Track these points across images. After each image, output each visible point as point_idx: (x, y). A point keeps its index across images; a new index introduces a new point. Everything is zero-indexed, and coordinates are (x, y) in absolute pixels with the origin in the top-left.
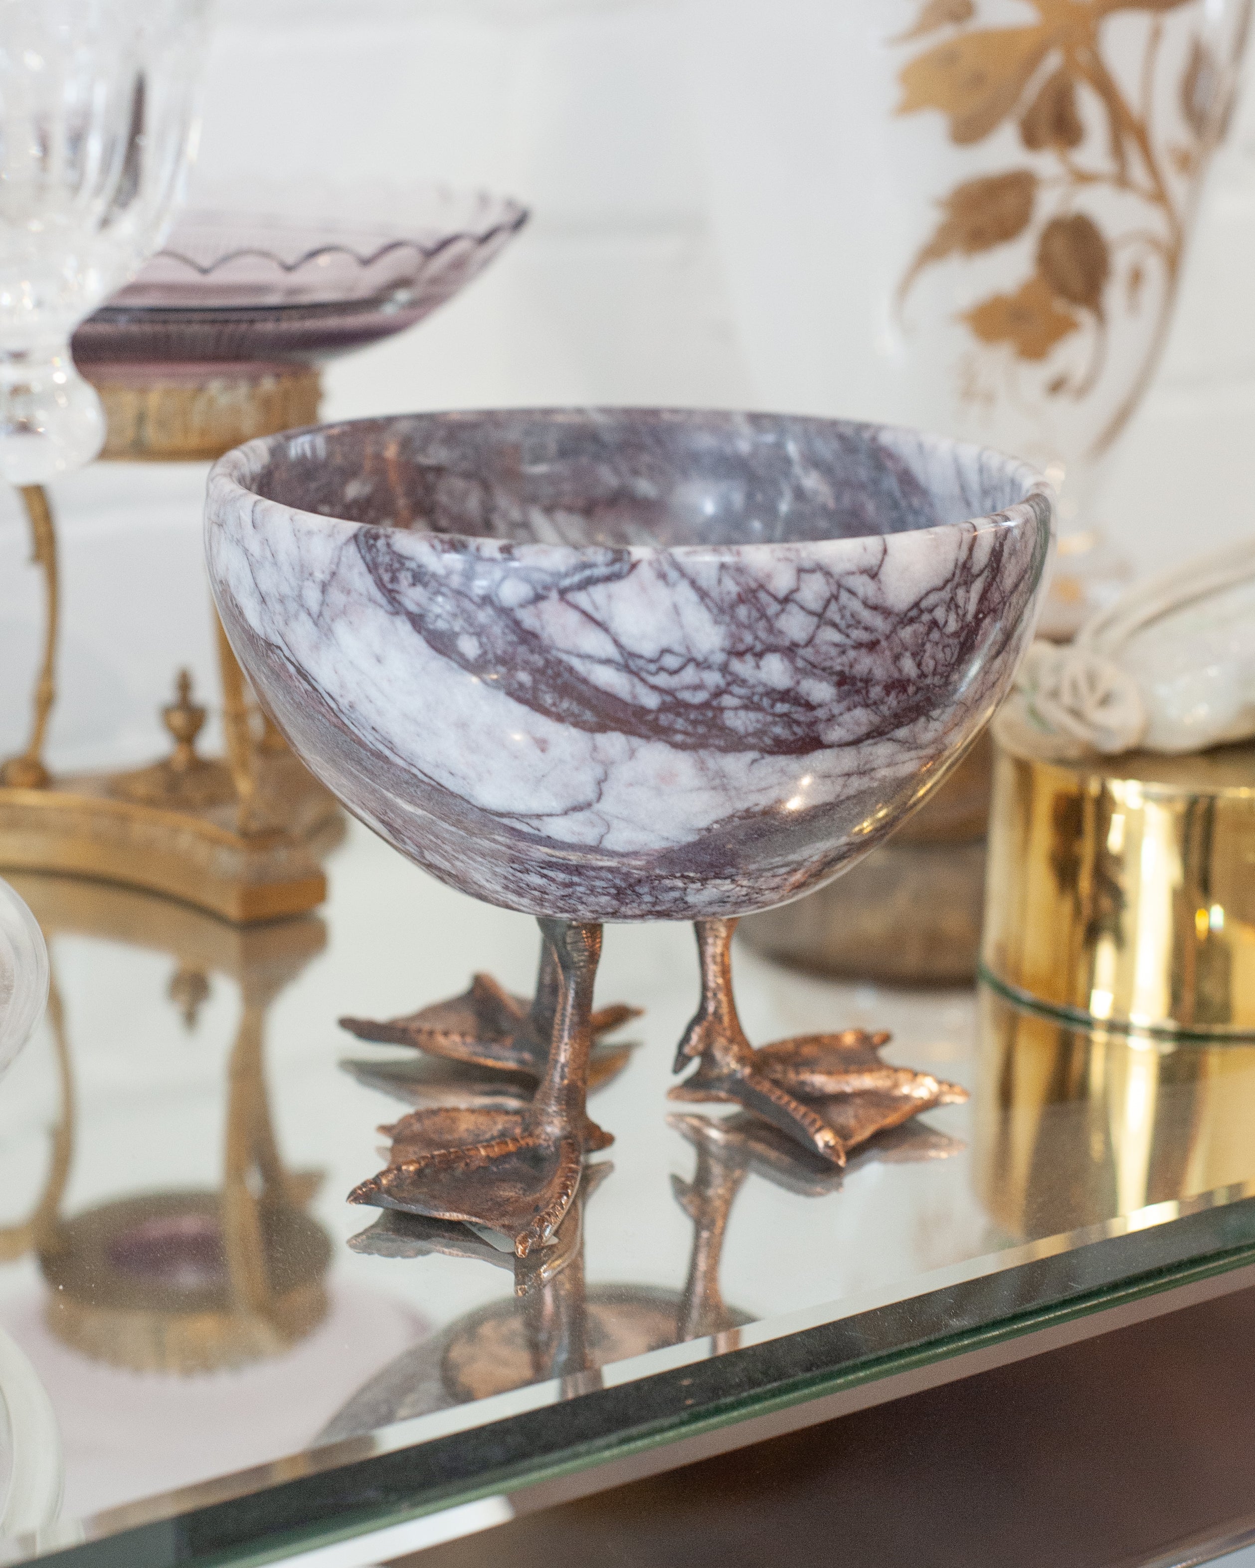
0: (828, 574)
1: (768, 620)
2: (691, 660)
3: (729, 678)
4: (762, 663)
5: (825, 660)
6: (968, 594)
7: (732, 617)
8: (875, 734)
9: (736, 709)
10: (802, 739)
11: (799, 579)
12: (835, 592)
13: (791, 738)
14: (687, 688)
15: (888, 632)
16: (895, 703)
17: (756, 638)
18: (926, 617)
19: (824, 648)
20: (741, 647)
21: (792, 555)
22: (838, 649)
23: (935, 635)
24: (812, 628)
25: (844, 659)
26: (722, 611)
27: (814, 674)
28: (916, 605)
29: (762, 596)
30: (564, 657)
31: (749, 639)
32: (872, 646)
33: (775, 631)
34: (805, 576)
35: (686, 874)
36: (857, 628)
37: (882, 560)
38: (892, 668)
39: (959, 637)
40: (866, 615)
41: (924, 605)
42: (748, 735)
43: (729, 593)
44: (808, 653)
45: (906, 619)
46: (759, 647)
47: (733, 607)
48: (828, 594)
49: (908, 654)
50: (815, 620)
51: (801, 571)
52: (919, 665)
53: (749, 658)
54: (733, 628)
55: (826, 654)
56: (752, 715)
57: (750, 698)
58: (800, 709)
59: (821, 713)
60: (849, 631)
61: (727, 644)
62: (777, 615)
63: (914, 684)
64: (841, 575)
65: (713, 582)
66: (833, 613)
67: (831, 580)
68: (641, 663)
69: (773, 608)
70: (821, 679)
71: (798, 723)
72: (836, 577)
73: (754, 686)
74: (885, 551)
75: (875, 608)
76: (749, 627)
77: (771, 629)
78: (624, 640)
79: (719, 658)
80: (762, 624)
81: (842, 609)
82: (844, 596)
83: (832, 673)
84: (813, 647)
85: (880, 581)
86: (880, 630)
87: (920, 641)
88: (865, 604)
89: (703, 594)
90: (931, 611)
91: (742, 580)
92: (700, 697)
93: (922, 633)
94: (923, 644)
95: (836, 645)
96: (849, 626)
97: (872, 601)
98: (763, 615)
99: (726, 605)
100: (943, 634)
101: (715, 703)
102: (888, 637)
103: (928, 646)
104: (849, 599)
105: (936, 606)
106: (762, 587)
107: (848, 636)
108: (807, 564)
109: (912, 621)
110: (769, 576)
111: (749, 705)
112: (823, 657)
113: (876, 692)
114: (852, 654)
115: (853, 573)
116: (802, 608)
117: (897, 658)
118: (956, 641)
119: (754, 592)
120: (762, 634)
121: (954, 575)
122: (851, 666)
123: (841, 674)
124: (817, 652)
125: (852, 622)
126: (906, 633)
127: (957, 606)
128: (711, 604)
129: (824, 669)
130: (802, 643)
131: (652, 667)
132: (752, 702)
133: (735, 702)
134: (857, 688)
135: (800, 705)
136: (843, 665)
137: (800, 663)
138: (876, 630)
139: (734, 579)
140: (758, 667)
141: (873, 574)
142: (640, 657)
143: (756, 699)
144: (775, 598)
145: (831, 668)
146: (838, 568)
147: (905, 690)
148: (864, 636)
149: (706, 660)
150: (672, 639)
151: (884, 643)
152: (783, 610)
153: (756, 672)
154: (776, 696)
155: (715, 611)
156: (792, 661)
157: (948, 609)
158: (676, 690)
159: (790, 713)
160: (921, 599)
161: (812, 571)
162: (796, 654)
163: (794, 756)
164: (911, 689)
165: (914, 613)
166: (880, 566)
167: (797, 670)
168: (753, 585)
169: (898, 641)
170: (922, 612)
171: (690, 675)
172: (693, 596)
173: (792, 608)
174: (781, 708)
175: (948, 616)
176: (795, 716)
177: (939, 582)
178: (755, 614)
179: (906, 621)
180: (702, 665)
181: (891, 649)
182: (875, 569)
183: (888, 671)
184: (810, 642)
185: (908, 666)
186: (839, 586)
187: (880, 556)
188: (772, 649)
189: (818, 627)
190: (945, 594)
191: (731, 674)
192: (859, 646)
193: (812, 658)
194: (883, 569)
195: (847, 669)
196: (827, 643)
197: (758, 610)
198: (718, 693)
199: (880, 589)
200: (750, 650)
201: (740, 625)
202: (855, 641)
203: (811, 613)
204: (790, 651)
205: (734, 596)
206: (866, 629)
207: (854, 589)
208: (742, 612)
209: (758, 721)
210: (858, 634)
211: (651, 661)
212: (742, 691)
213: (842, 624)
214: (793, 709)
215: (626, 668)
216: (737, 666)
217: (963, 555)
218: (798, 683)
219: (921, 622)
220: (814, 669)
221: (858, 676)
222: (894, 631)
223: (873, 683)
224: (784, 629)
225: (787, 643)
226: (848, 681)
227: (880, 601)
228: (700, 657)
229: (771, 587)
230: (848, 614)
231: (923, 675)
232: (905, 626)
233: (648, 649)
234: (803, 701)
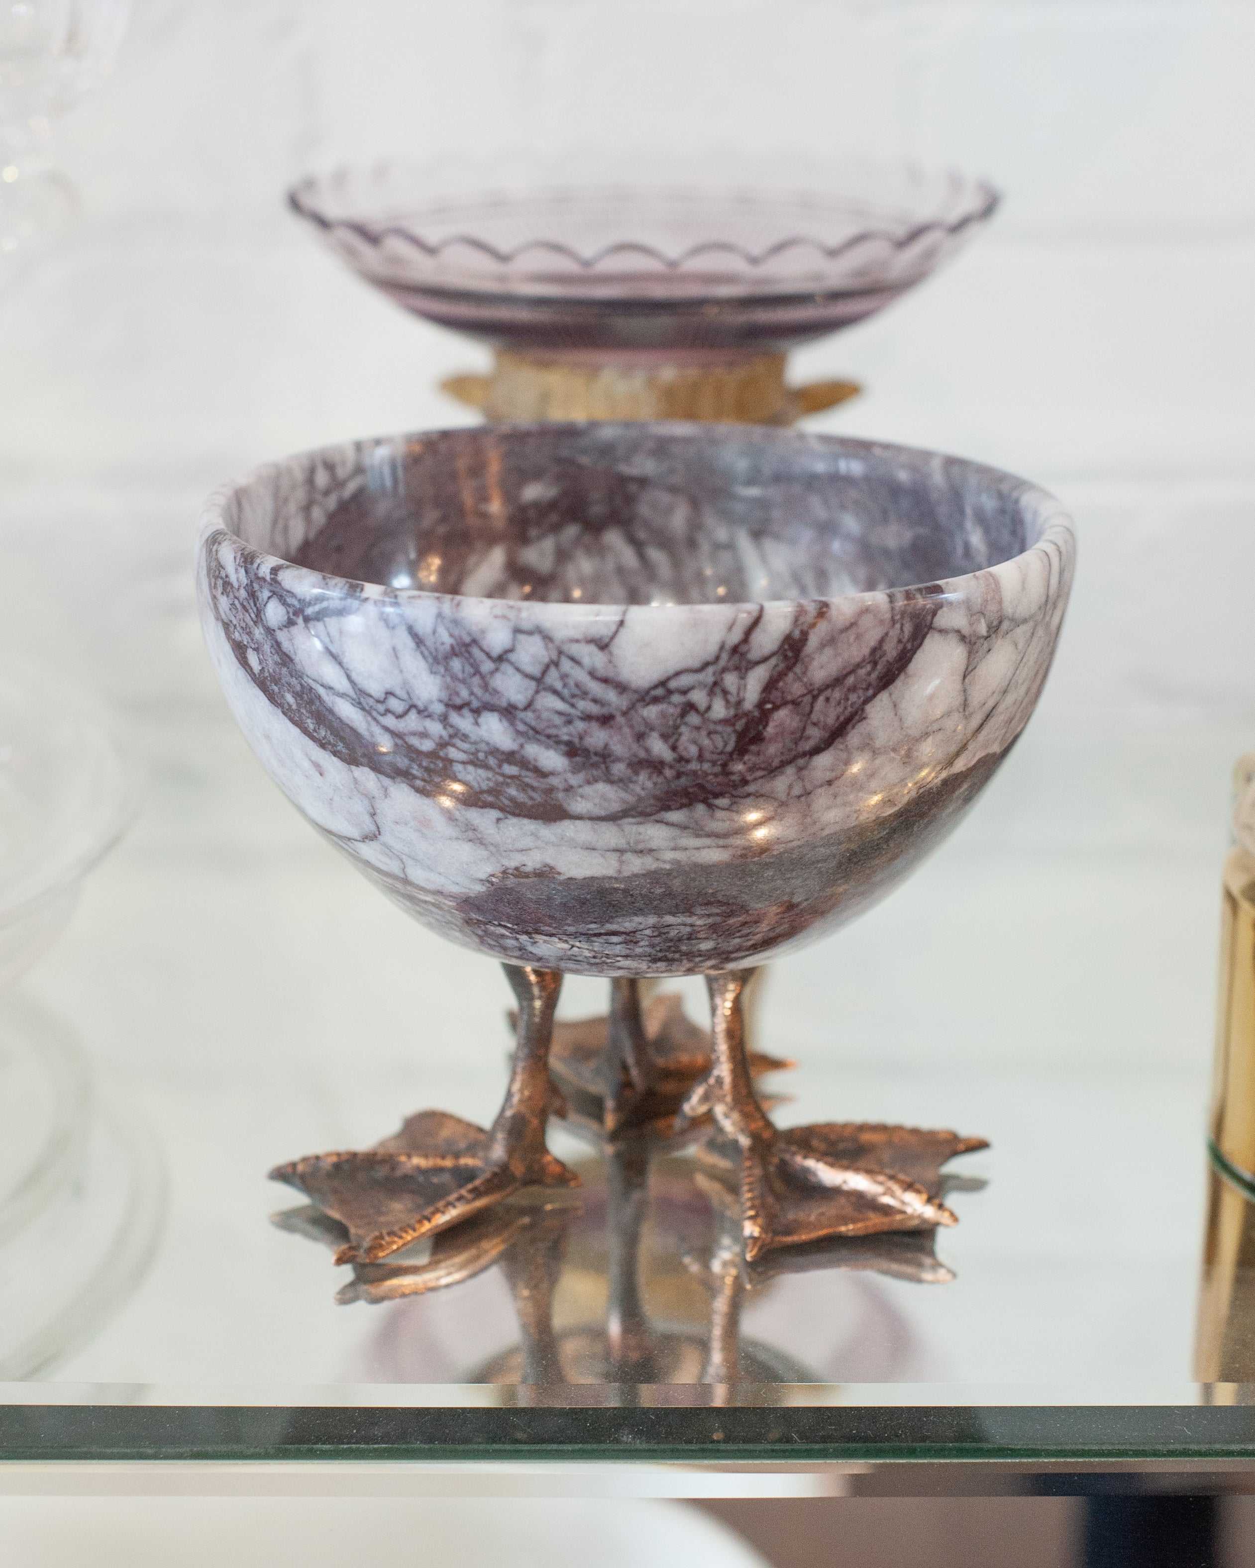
0: (547, 638)
1: (483, 677)
2: (413, 706)
3: (451, 731)
4: (481, 720)
5: (548, 727)
6: (742, 682)
7: (447, 669)
8: (633, 813)
9: (463, 763)
10: (539, 805)
11: (514, 639)
12: (555, 657)
13: (530, 803)
14: (414, 734)
15: (624, 708)
16: (649, 784)
17: (472, 693)
18: (676, 698)
19: (545, 715)
20: (458, 701)
21: (512, 615)
22: (563, 719)
23: (693, 719)
24: (530, 692)
25: (571, 728)
26: (436, 660)
27: (539, 740)
28: (663, 683)
29: (475, 651)
30: (314, 685)
31: (464, 693)
32: (606, 720)
33: (491, 690)
34: (522, 637)
35: (502, 923)
36: (583, 699)
37: (616, 632)
38: (635, 747)
39: (734, 725)
40: (595, 688)
41: (673, 684)
42: (482, 792)
43: (443, 644)
44: (529, 716)
45: (647, 697)
46: (475, 704)
47: (446, 658)
48: (546, 660)
49: (655, 735)
50: (533, 685)
51: (517, 631)
52: (674, 748)
53: (466, 711)
54: (448, 679)
55: (549, 720)
56: (482, 772)
57: (475, 754)
58: (530, 774)
59: (554, 781)
60: (574, 701)
61: (444, 695)
62: (492, 673)
63: (671, 767)
64: (563, 642)
65: (429, 630)
66: (553, 678)
67: (550, 646)
68: (371, 701)
69: (487, 666)
70: (548, 747)
71: (533, 789)
72: (557, 642)
73: (475, 743)
74: (621, 623)
75: (605, 681)
76: (464, 681)
77: (486, 687)
78: (354, 676)
79: (439, 708)
80: (476, 680)
81: (564, 677)
82: (566, 665)
83: (558, 742)
84: (534, 711)
85: (611, 653)
86: (614, 705)
87: (671, 723)
88: (592, 674)
89: (419, 641)
90: (684, 692)
91: (456, 632)
92: (427, 746)
93: (672, 715)
94: (676, 727)
95: (559, 713)
96: (573, 696)
97: (601, 672)
98: (477, 672)
99: (440, 657)
100: (705, 720)
101: (442, 754)
102: (625, 714)
103: (683, 729)
104: (572, 668)
105: (692, 688)
106: (474, 641)
107: (573, 706)
108: (526, 625)
109: (656, 700)
110: (483, 632)
111: (475, 762)
112: (546, 724)
113: (619, 769)
114: (580, 725)
115: (577, 641)
116: (518, 669)
117: (640, 737)
118: (729, 729)
119: (467, 646)
120: (478, 691)
121: (718, 658)
122: (581, 738)
123: (569, 743)
124: (539, 718)
125: (577, 692)
126: (651, 712)
127: (725, 692)
128: (426, 653)
129: (549, 737)
130: (521, 705)
131: (381, 708)
132: (477, 759)
133: (462, 756)
134: (592, 761)
135: (528, 769)
136: (570, 734)
137: (521, 727)
138: (609, 705)
139: (448, 629)
140: (477, 723)
141: (603, 645)
142: (371, 696)
143: (481, 755)
144: (488, 655)
145: (556, 736)
146: (560, 634)
147: (660, 773)
148: (594, 709)
149: (426, 709)
150: (392, 682)
151: (620, 719)
152: (497, 669)
153: (476, 728)
154: (503, 757)
155: (430, 660)
156: (512, 723)
157: (711, 693)
158: (405, 734)
159: (520, 776)
160: (669, 679)
161: (530, 633)
162: (515, 717)
163: (540, 822)
164: (668, 773)
165: (660, 692)
166: (612, 638)
167: (518, 733)
168: (467, 639)
169: (639, 720)
170: (670, 692)
171: (412, 722)
172: (411, 644)
173: (506, 668)
174: (511, 770)
175: (711, 700)
176: (527, 780)
177: (697, 664)
178: (469, 670)
179: (648, 699)
180: (423, 712)
181: (631, 727)
182: (607, 640)
183: (630, 749)
184: (529, 706)
185: (658, 747)
186: (560, 652)
187: (613, 628)
188: (490, 707)
189: (537, 692)
190: (708, 676)
191: (452, 726)
192: (587, 718)
193: (533, 723)
194: (616, 641)
195: (576, 740)
196: (547, 710)
197: (472, 665)
198: (443, 744)
199: (610, 662)
200: (466, 705)
201: (454, 677)
202: (582, 712)
203: (527, 676)
204: (508, 712)
205: (447, 647)
206: (595, 701)
207: (577, 657)
208: (456, 664)
209: (489, 779)
210: (584, 705)
211: (378, 701)
212: (465, 746)
213: (566, 692)
214: (524, 773)
215: (359, 705)
216: (455, 718)
217: (736, 637)
218: (522, 746)
219: (669, 703)
220: (536, 734)
221: (592, 749)
222: (632, 707)
223: (612, 759)
224: (499, 689)
225: (504, 704)
226: (579, 752)
227: (611, 674)
228: (421, 705)
229: (485, 644)
230: (572, 683)
231: (681, 759)
232: (648, 704)
233: (375, 688)
234: (531, 766)
